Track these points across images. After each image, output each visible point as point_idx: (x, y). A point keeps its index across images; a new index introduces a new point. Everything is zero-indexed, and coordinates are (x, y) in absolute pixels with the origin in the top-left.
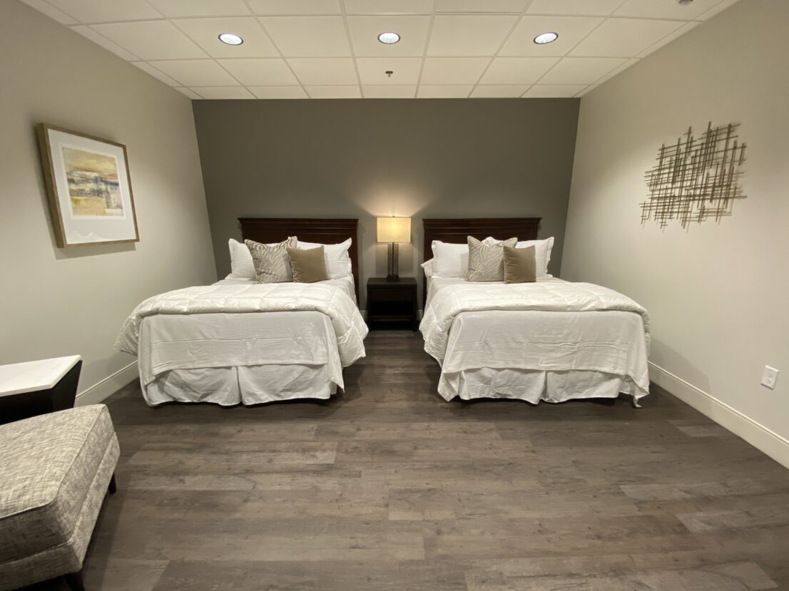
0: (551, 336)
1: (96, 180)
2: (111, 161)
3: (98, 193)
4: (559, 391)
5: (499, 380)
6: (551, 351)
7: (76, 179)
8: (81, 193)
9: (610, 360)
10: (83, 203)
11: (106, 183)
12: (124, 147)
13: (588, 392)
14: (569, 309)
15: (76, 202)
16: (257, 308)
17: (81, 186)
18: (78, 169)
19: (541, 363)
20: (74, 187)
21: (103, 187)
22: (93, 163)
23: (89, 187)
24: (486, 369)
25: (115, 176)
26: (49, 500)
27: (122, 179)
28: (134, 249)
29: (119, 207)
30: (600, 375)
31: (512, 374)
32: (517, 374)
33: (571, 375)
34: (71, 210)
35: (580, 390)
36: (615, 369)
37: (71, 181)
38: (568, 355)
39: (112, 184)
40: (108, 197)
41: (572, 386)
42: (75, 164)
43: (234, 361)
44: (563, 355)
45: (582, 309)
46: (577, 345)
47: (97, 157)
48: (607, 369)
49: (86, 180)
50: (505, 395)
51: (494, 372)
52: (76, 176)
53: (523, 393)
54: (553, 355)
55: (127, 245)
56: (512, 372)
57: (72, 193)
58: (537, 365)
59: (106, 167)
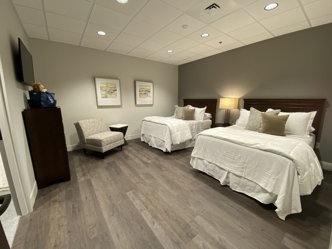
0: (232, 155)
1: (145, 91)
2: (150, 86)
3: (145, 94)
4: (236, 185)
5: (209, 167)
6: (231, 162)
7: (141, 91)
8: (141, 94)
9: (264, 180)
10: (141, 96)
11: (147, 91)
12: (153, 83)
13: (253, 194)
14: (243, 145)
15: (140, 96)
16: (157, 122)
17: (142, 92)
18: (141, 89)
19: (226, 167)
20: (140, 93)
21: (147, 92)
22: (145, 87)
23: (143, 92)
24: (205, 160)
25: (150, 90)
26: (102, 139)
27: (152, 91)
28: (152, 106)
29: (150, 97)
30: (259, 188)
31: (215, 167)
32: (217, 168)
33: (242, 180)
34: (139, 97)
35: (249, 191)
36: (266, 187)
37: (140, 91)
38: (240, 168)
39: (149, 91)
40: (147, 94)
41: (244, 186)
42: (141, 88)
43: (152, 135)
44: (237, 167)
45: (250, 147)
46: (245, 165)
47: (146, 86)
48: (262, 185)
49: (143, 91)
50: (212, 175)
51: (208, 163)
52: (141, 90)
53: (220, 178)
54: (233, 165)
55: (151, 105)
56: (215, 166)
57: (139, 94)
58: (224, 167)
59: (148, 88)
